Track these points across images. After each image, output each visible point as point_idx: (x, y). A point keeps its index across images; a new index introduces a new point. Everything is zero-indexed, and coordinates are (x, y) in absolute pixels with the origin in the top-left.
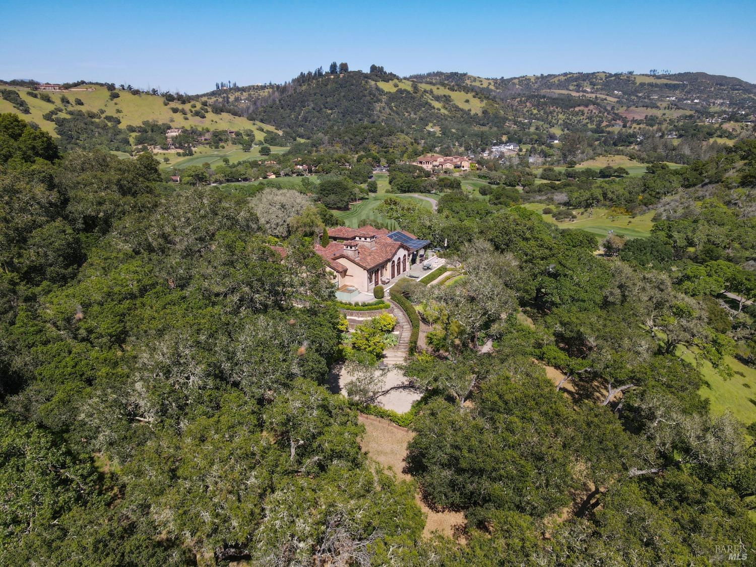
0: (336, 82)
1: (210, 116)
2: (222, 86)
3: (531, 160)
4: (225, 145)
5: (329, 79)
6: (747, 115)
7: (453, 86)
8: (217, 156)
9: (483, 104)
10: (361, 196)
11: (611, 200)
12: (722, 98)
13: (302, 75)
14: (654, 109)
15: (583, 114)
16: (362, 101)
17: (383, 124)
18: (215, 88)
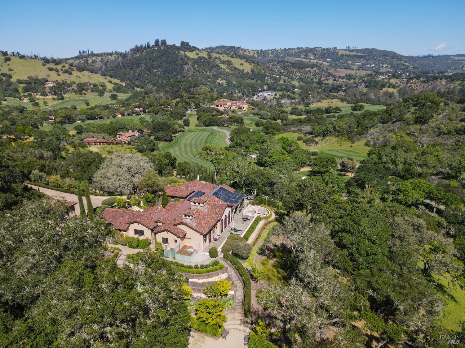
0: (159, 52)
1: (75, 73)
2: (83, 53)
3: (283, 101)
4: (86, 93)
5: (154, 50)
6: (401, 74)
7: (233, 55)
8: (81, 100)
9: (252, 66)
10: (180, 129)
11: (339, 131)
12: (386, 63)
13: (137, 47)
14: (350, 70)
15: (310, 73)
16: (176, 64)
17: (190, 78)
18: (78, 54)
